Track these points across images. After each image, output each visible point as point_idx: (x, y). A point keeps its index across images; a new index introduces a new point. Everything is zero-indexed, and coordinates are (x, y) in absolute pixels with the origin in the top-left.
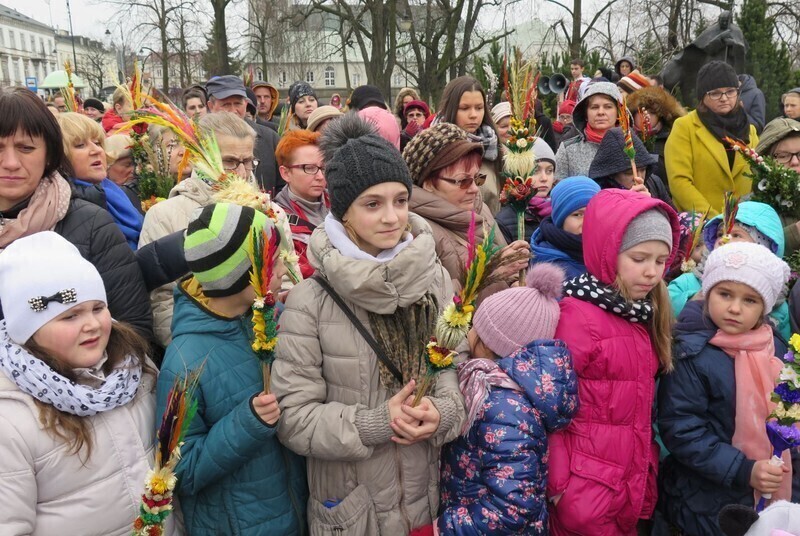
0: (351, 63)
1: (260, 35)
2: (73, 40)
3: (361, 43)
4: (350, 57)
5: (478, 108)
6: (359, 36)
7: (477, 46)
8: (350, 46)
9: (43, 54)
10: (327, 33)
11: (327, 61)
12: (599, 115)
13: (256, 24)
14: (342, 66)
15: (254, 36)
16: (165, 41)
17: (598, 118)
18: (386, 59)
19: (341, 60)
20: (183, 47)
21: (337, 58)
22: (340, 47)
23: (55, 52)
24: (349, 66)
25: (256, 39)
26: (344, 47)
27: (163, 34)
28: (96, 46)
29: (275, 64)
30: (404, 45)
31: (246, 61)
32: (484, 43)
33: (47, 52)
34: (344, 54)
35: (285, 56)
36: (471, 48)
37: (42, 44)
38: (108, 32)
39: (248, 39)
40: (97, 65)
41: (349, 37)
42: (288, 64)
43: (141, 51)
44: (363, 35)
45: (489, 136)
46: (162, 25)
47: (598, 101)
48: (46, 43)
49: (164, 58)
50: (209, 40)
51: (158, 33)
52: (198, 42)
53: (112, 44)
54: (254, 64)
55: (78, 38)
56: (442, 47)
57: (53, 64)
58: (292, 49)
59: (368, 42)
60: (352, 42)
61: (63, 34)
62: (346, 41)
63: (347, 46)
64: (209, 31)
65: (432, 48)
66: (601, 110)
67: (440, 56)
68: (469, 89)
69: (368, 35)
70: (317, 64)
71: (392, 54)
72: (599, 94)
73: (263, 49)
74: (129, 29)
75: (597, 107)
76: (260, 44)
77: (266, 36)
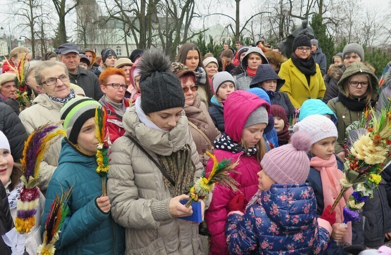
0: (130, 44)
1: (83, 30)
3: (134, 34)
4: (129, 41)
5: (196, 58)
6: (133, 31)
7: (191, 36)
8: (129, 36)
10: (117, 30)
11: (117, 43)
12: (254, 63)
13: (81, 25)
14: (125, 46)
15: (80, 31)
16: (33, 33)
17: (253, 64)
18: (147, 42)
19: (124, 43)
20: (43, 36)
21: (122, 42)
22: (123, 36)
24: (129, 46)
25: (81, 32)
26: (125, 36)
27: (32, 29)
29: (91, 45)
30: (155, 36)
31: (76, 43)
32: (194, 35)
34: (126, 40)
35: (96, 41)
36: (188, 37)
38: (2, 28)
39: (77, 32)
41: (128, 31)
42: (98, 45)
43: (20, 38)
44: (135, 31)
45: (202, 72)
46: (32, 25)
47: (253, 56)
49: (32, 42)
50: (56, 33)
51: (29, 28)
52: (51, 33)
53: (4, 34)
54: (80, 45)
56: (174, 37)
58: (99, 38)
59: (138, 34)
60: (130, 34)
62: (127, 34)
63: (127, 36)
64: (56, 28)
65: (169, 37)
66: (255, 60)
67: (173, 41)
68: (191, 49)
69: (138, 31)
70: (113, 45)
71: (150, 40)
72: (254, 52)
73: (85, 37)
74: (13, 26)
75: (253, 59)
76: (83, 35)
77: (86, 31)
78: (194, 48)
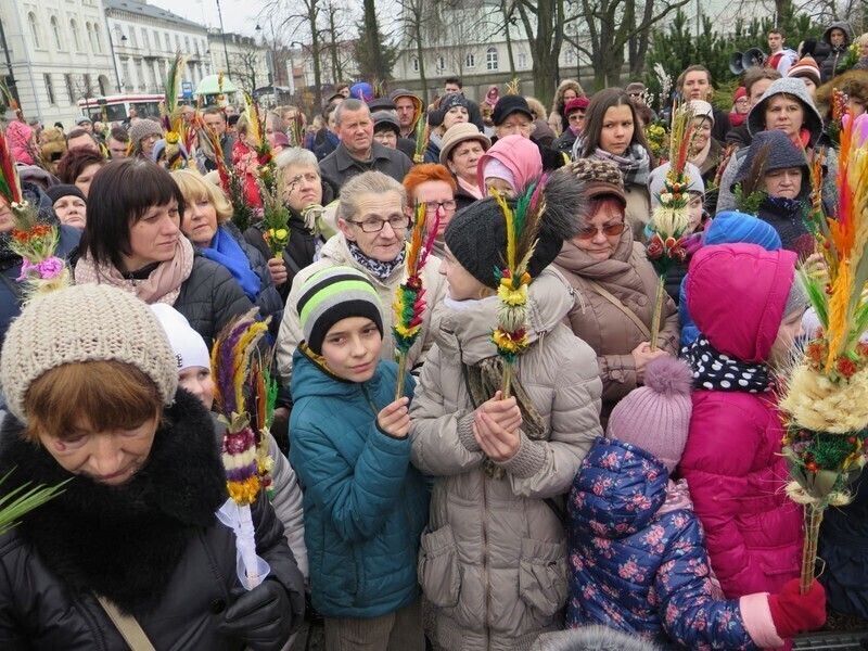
0: (514, 41)
1: (414, 18)
2: (225, 38)
3: (525, 19)
4: (514, 35)
5: (625, 124)
6: (522, 12)
7: (661, 11)
8: (513, 24)
9: (198, 55)
10: (488, 9)
11: (488, 42)
12: (781, 119)
13: (410, 6)
14: (506, 46)
15: (408, 19)
16: (315, 33)
17: (779, 123)
18: (553, 36)
19: (504, 39)
20: (334, 38)
21: (500, 38)
22: (502, 25)
23: (208, 52)
24: (513, 45)
25: (410, 23)
26: (506, 25)
27: (313, 25)
28: (247, 42)
29: (432, 49)
30: (574, 18)
31: (400, 48)
32: (670, 8)
33: (201, 53)
34: (507, 32)
35: (441, 41)
36: (655, 15)
37: (196, 44)
38: (258, 28)
39: (402, 23)
40: (249, 64)
41: (512, 13)
42: (446, 48)
43: (292, 45)
44: (527, 10)
45: (639, 158)
46: (312, 16)
47: (779, 102)
48: (200, 43)
49: (314, 50)
50: (360, 28)
51: (307, 25)
52: (350, 31)
53: (264, 39)
54: (409, 51)
55: (230, 35)
56: (619, 16)
57: (207, 65)
58: (449, 31)
59: (532, 17)
60: (515, 19)
61: (216, 32)
62: (509, 19)
63: (510, 24)
64: (360, 18)
65: (608, 21)
66: (783, 113)
67: (616, 28)
68: (614, 103)
69: (533, 9)
70: (478, 45)
71: (559, 29)
72: (780, 94)
73: (418, 34)
74: (278, 23)
75: (778, 109)
76: (414, 28)
77: (422, 19)
78: (620, 100)
